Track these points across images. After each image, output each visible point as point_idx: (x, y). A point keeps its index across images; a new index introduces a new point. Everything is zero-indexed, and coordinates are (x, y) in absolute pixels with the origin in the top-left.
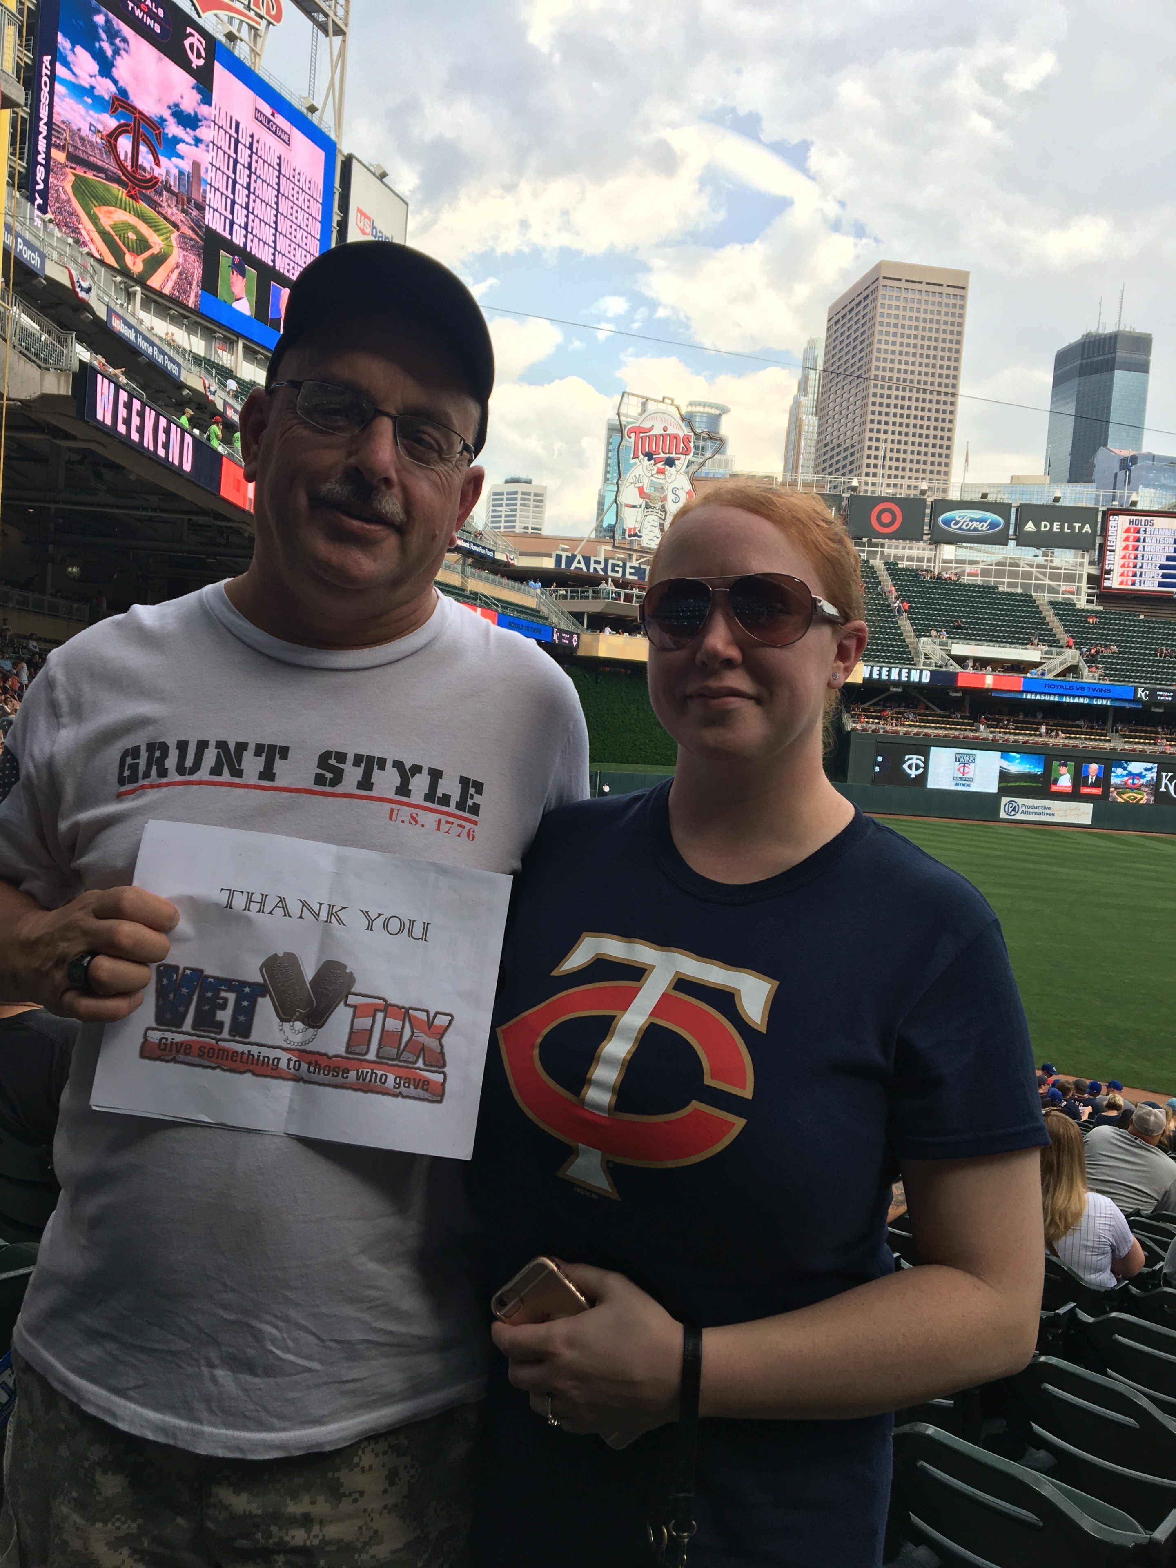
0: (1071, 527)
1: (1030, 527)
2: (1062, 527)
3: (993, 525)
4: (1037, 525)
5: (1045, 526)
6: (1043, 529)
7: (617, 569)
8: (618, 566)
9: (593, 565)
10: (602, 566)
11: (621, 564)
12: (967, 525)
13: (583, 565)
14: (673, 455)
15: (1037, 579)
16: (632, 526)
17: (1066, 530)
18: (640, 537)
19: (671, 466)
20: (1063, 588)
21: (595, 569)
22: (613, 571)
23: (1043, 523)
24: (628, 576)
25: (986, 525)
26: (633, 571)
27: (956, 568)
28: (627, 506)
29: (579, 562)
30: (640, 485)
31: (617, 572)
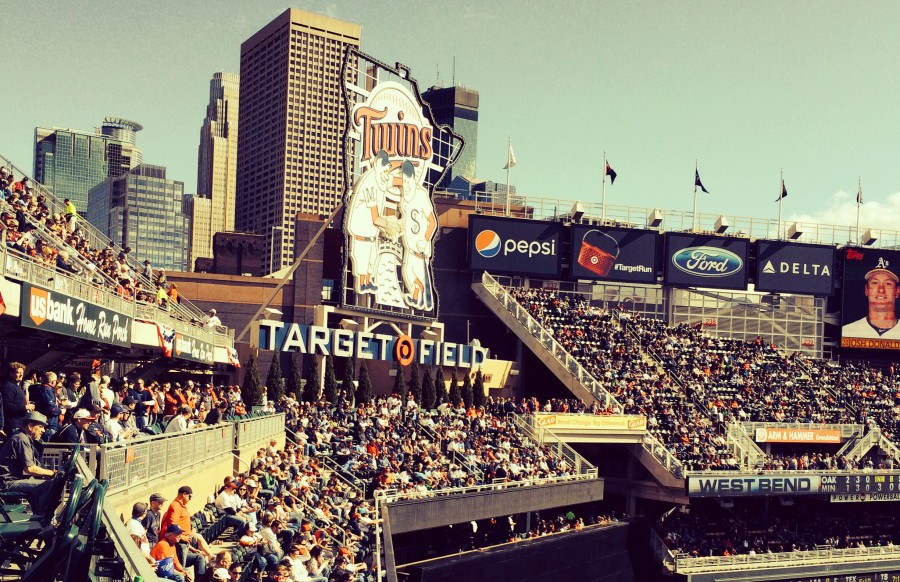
0: (810, 269)
1: (769, 268)
2: (801, 269)
3: (731, 266)
4: (776, 266)
5: (785, 268)
6: (782, 271)
7: (346, 343)
8: (346, 338)
9: (314, 340)
10: (326, 340)
11: (350, 334)
12: (704, 265)
13: (300, 343)
14: (410, 159)
15: (776, 331)
16: (365, 273)
17: (805, 273)
18: (376, 288)
19: (409, 175)
20: (803, 341)
21: (317, 346)
22: (342, 347)
23: (782, 264)
24: (361, 355)
25: (724, 265)
26: (366, 345)
27: (692, 317)
28: (358, 238)
29: (295, 338)
30: (372, 204)
31: (346, 348)
